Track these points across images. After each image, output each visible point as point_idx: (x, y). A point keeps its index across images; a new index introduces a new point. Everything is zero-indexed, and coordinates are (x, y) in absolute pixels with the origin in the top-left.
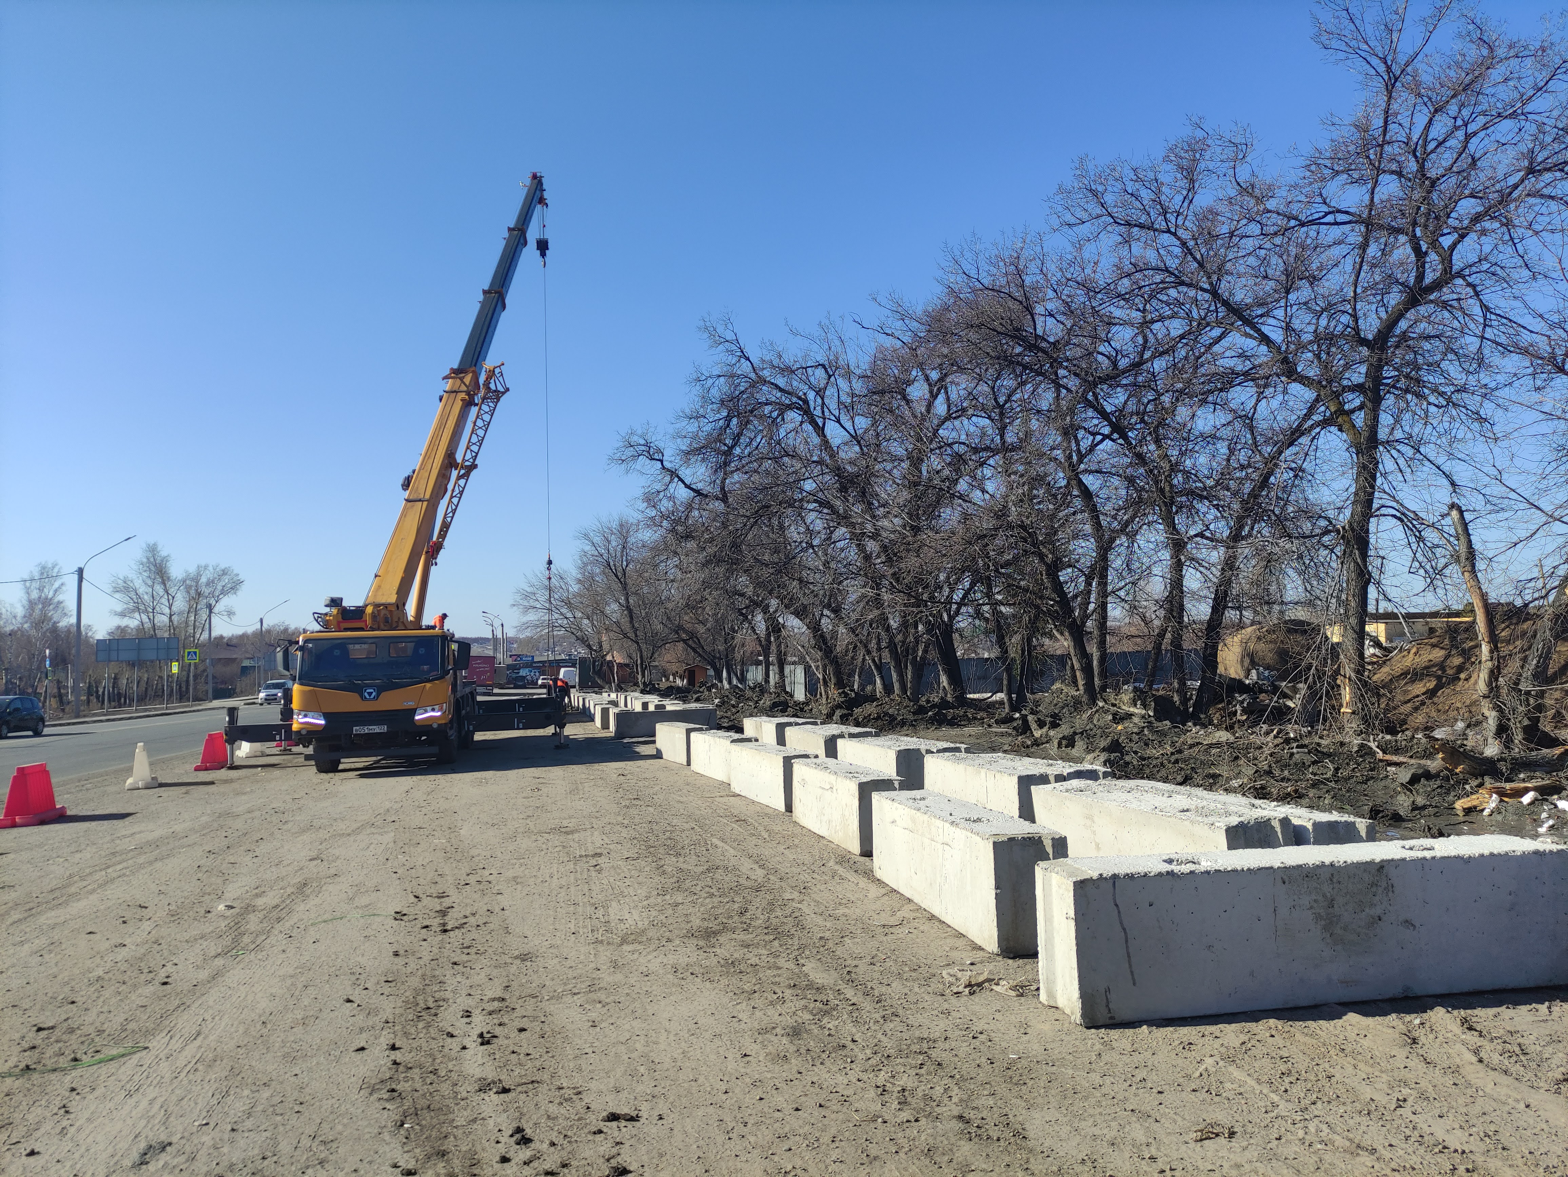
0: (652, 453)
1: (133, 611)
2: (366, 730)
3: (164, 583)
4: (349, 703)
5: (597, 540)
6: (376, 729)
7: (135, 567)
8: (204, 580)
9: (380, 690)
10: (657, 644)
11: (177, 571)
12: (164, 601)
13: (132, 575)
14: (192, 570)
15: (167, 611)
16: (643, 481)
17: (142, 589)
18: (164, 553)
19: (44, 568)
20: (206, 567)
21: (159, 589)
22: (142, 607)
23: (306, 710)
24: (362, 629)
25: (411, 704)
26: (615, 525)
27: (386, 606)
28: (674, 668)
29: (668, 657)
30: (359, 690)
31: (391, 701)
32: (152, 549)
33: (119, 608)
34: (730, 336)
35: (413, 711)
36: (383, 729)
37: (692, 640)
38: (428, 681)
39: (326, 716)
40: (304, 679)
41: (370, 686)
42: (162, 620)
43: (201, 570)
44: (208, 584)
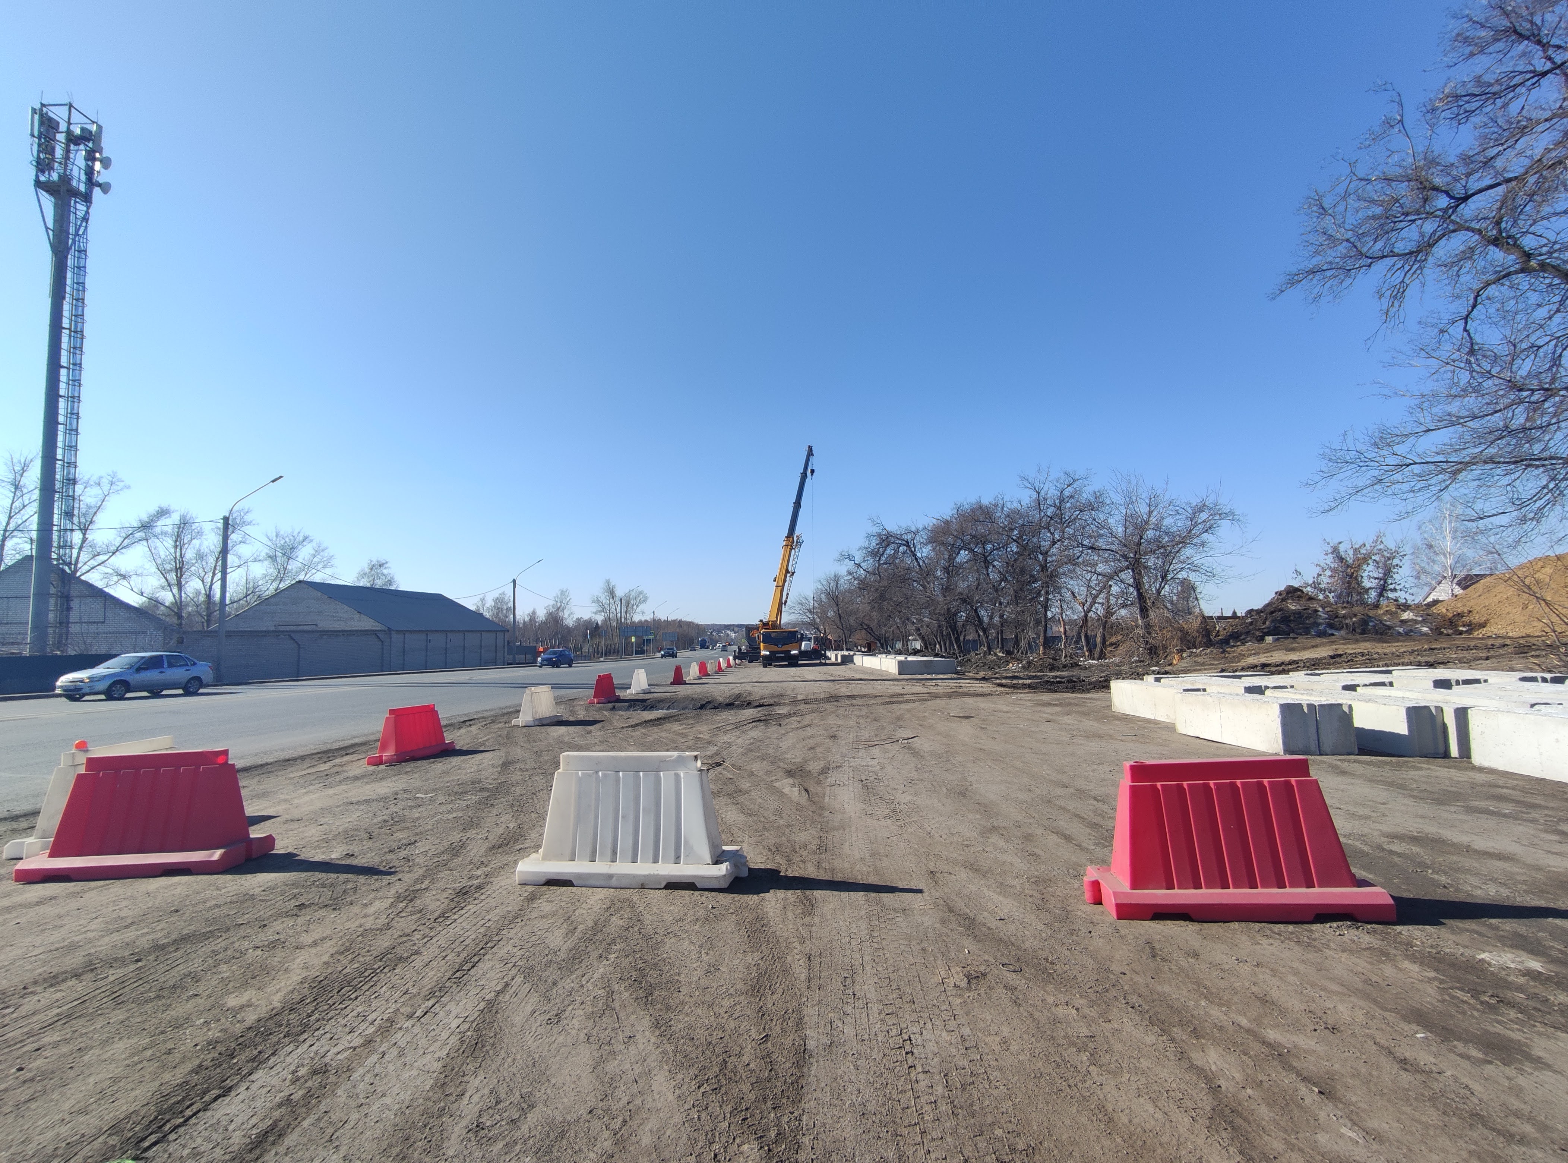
0: (850, 558)
3: (613, 598)
4: (775, 648)
5: (825, 583)
7: (602, 591)
8: (631, 596)
10: (851, 631)
13: (600, 594)
14: (626, 592)
15: (615, 612)
17: (604, 601)
18: (613, 584)
20: (631, 591)
21: (611, 601)
22: (604, 609)
23: (765, 649)
26: (832, 576)
28: (860, 642)
29: (857, 637)
31: (785, 648)
32: (608, 582)
33: (594, 609)
37: (869, 630)
38: (794, 643)
43: (629, 592)
44: (632, 599)
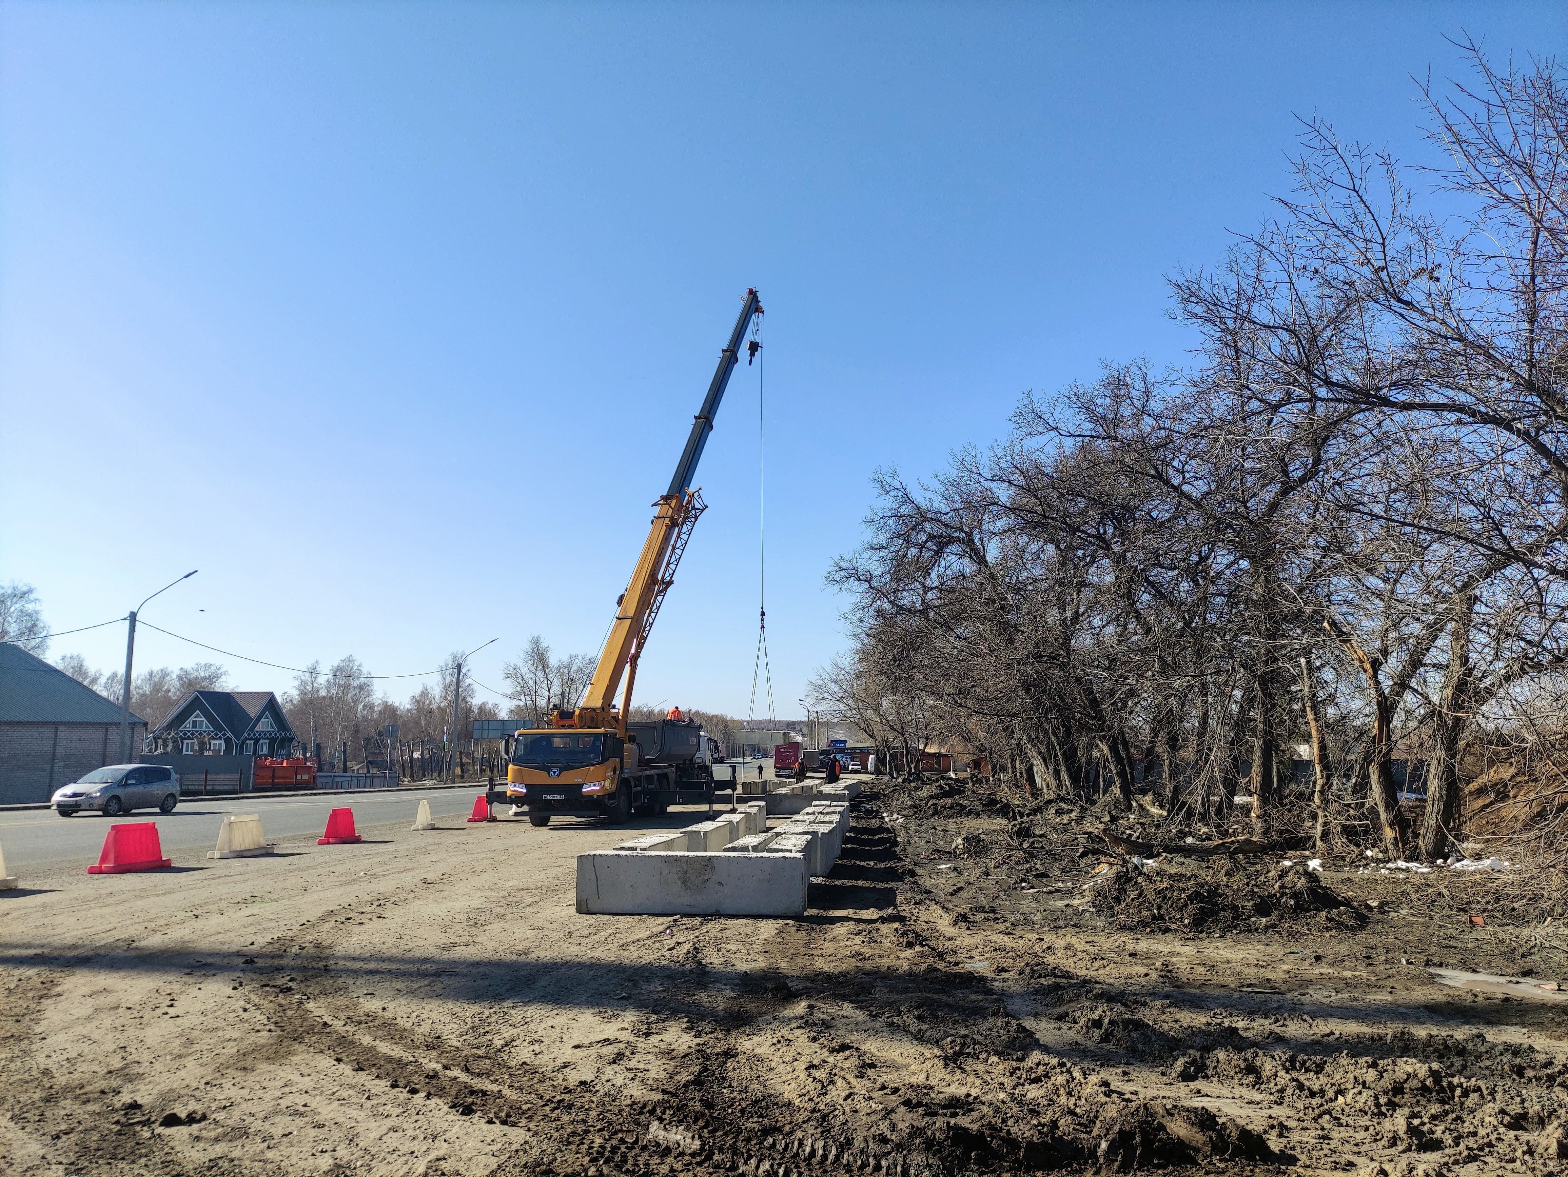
1: (520, 694)
2: (551, 797)
3: (544, 670)
4: (541, 778)
6: (558, 797)
7: (522, 656)
8: (575, 668)
9: (561, 770)
11: (553, 660)
12: (544, 685)
13: (520, 664)
14: (565, 659)
15: (546, 694)
16: (854, 598)
17: (528, 676)
18: (544, 645)
19: (455, 657)
20: (576, 657)
21: (540, 675)
22: (527, 691)
23: (515, 782)
24: (571, 727)
25: (580, 781)
27: (594, 710)
30: (548, 770)
31: (569, 778)
32: (536, 641)
33: (509, 692)
34: (898, 486)
35: (581, 786)
36: (562, 797)
38: (593, 765)
39: (527, 786)
40: (517, 761)
41: (554, 767)
42: (542, 703)
43: (573, 658)
44: (578, 672)
